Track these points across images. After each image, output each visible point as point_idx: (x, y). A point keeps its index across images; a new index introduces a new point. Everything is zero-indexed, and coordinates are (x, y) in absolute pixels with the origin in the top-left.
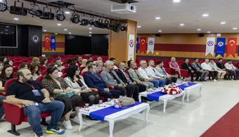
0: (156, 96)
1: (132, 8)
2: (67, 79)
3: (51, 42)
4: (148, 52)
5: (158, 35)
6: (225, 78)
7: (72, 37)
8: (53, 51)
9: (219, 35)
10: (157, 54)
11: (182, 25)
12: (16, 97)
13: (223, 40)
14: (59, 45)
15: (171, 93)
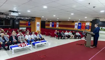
4: (57, 27)
9: (79, 22)
10: (59, 28)
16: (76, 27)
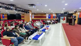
0: (44, 30)
1: (35, 7)
2: (21, 28)
3: (3, 16)
5: (35, 14)
6: (52, 24)
7: (9, 15)
8: (4, 19)
9: (49, 14)
10: (35, 19)
11: (42, 12)
12: (7, 36)
13: (50, 15)
14: (6, 17)
15: (47, 29)
16: (47, 17)
